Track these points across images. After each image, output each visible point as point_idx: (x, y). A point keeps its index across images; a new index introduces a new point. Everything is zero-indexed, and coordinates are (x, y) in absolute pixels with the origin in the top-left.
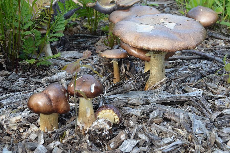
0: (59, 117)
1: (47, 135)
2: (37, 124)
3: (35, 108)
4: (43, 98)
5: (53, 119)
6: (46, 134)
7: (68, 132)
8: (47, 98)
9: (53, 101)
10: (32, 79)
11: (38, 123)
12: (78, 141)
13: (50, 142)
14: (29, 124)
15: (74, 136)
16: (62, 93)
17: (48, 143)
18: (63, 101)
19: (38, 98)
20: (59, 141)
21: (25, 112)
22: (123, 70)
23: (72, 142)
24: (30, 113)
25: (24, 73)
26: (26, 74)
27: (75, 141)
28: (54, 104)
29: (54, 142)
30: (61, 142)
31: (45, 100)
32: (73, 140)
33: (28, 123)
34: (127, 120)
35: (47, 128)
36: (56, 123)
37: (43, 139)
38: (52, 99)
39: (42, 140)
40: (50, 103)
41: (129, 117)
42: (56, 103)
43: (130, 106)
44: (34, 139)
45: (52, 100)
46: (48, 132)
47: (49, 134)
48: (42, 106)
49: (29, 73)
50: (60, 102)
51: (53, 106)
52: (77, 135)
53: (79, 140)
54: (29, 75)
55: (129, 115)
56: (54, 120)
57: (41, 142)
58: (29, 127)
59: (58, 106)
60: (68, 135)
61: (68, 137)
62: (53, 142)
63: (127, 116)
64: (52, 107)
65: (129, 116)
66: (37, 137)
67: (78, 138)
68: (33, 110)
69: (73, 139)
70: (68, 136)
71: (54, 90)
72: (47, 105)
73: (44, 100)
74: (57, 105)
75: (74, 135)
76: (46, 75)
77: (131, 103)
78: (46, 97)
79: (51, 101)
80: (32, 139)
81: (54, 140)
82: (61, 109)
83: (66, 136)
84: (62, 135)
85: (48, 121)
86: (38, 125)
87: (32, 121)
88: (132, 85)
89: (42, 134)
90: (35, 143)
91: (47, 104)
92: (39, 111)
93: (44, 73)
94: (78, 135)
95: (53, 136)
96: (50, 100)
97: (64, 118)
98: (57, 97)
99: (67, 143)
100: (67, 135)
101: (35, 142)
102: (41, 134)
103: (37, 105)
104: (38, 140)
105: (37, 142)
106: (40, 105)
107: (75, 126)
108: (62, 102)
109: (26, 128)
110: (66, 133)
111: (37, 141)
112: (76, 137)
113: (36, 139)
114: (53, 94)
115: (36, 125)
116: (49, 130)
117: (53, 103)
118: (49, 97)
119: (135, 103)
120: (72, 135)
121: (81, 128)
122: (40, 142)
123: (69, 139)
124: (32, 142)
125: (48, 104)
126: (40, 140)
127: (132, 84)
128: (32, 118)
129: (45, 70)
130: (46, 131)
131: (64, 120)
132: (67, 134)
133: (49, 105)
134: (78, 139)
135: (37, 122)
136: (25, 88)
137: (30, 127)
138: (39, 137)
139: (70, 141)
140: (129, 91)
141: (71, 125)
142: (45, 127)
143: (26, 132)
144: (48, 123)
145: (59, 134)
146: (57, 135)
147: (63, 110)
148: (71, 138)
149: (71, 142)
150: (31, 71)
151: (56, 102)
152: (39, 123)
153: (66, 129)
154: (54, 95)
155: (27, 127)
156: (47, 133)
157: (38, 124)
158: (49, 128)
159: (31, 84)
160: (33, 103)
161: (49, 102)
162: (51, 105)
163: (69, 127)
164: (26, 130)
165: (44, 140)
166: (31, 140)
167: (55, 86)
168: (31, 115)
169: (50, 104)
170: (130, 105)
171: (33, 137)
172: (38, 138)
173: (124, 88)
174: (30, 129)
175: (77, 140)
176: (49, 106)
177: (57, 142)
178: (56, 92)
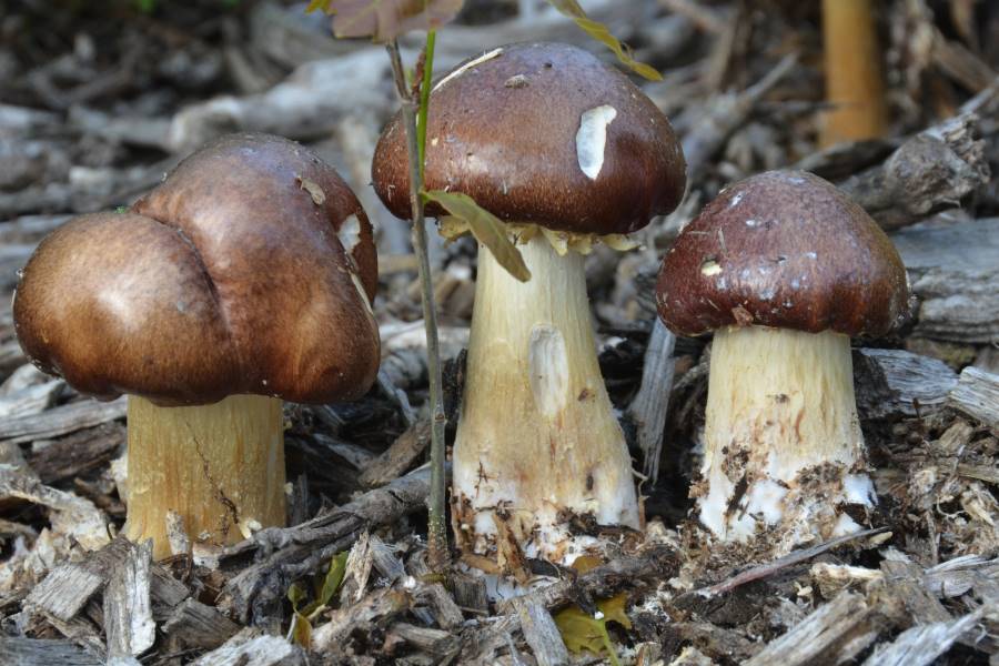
0: (287, 433)
1: (188, 582)
2: (107, 500)
3: (80, 348)
4: (140, 254)
5: (233, 445)
6: (178, 576)
7: (359, 558)
8: (173, 258)
9: (232, 287)
10: (92, 121)
11: (121, 489)
12: (440, 634)
13: (209, 639)
14: (34, 488)
15: (408, 595)
16: (311, 219)
17: (185, 646)
18: (314, 287)
19: (99, 254)
20: (285, 629)
21: (16, 397)
22: (911, 27)
23: (393, 639)
24: (58, 400)
25: (25, 63)
26: (39, 80)
27: (416, 633)
28: (235, 308)
29: (237, 638)
30: (302, 640)
31: (161, 276)
32: (402, 626)
33: (33, 480)
34: (896, 465)
35: (188, 526)
36: (265, 482)
37: (148, 613)
38: (222, 264)
39: (136, 624)
40: (200, 306)
41: (917, 443)
42: (255, 300)
43: (933, 346)
44: (70, 612)
45: (223, 280)
46: (197, 561)
47: (204, 579)
48: (136, 326)
49: (66, 65)
50: (288, 299)
51: (234, 330)
52: (439, 591)
53: (456, 629)
54: (66, 84)
55: (918, 426)
56: (250, 458)
57: (129, 636)
58: (38, 518)
59: (269, 327)
60: (362, 585)
61: (364, 598)
62: (231, 642)
63: (899, 429)
64: (223, 336)
65: (915, 435)
66: (96, 599)
67: (451, 613)
68: (60, 359)
69: (407, 616)
70: (359, 594)
71: (236, 187)
72: (182, 315)
73: (151, 273)
74: (264, 320)
75: (410, 583)
76: (224, 84)
77: (944, 321)
78: (168, 252)
79: (212, 287)
80: (58, 609)
81: (243, 617)
82: (298, 359)
83: (345, 593)
84: (311, 585)
85: (198, 468)
86: (115, 509)
87: (70, 471)
88: (949, 156)
89: (140, 573)
90: (81, 647)
91: (180, 308)
92: (111, 370)
93: (206, 70)
94: (451, 588)
95: (236, 589)
96: (204, 279)
97: (341, 449)
98: (263, 255)
99: (350, 651)
100: (353, 589)
101: (83, 635)
102: (130, 574)
103: (96, 320)
104: (107, 625)
105: (96, 640)
106: (115, 319)
107: (425, 510)
108: (310, 296)
109: (17, 527)
110: (349, 570)
111: (98, 628)
112: (430, 602)
113: (91, 609)
114: (233, 225)
115: (98, 505)
116: (202, 542)
117: (226, 306)
118: (192, 254)
119: (982, 316)
120: (396, 582)
121: (485, 524)
122: (117, 639)
123: (370, 615)
124: (58, 635)
125: (190, 306)
126: (121, 622)
127: (957, 143)
128: (64, 444)
129: (215, 40)
130: (176, 549)
131: (341, 461)
132: (353, 575)
133: (192, 315)
134: (444, 623)
135: (107, 475)
136: (30, 197)
137: (52, 516)
138: (113, 597)
139: (376, 632)
140: (926, 206)
141: (388, 500)
142: (171, 518)
143: (13, 560)
144: (191, 479)
145: (290, 567)
146: (274, 580)
147: (316, 367)
148: (386, 608)
149: (387, 645)
150: (84, 46)
151: (257, 292)
152: (125, 483)
153: (345, 534)
154: (240, 230)
155: (24, 522)
156: (180, 564)
157: (115, 495)
158: (205, 524)
159: (78, 160)
160: (62, 305)
161: (194, 293)
162: (212, 317)
163: (377, 515)
164: (19, 544)
165: (151, 625)
166: (50, 620)
167: (245, 158)
168: (65, 419)
169: (201, 314)
170: (940, 339)
171: (62, 594)
172: (106, 600)
173: (878, 183)
174: (51, 539)
175: (437, 626)
176: (197, 331)
177: (266, 637)
178: (252, 205)
